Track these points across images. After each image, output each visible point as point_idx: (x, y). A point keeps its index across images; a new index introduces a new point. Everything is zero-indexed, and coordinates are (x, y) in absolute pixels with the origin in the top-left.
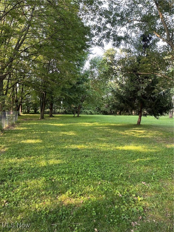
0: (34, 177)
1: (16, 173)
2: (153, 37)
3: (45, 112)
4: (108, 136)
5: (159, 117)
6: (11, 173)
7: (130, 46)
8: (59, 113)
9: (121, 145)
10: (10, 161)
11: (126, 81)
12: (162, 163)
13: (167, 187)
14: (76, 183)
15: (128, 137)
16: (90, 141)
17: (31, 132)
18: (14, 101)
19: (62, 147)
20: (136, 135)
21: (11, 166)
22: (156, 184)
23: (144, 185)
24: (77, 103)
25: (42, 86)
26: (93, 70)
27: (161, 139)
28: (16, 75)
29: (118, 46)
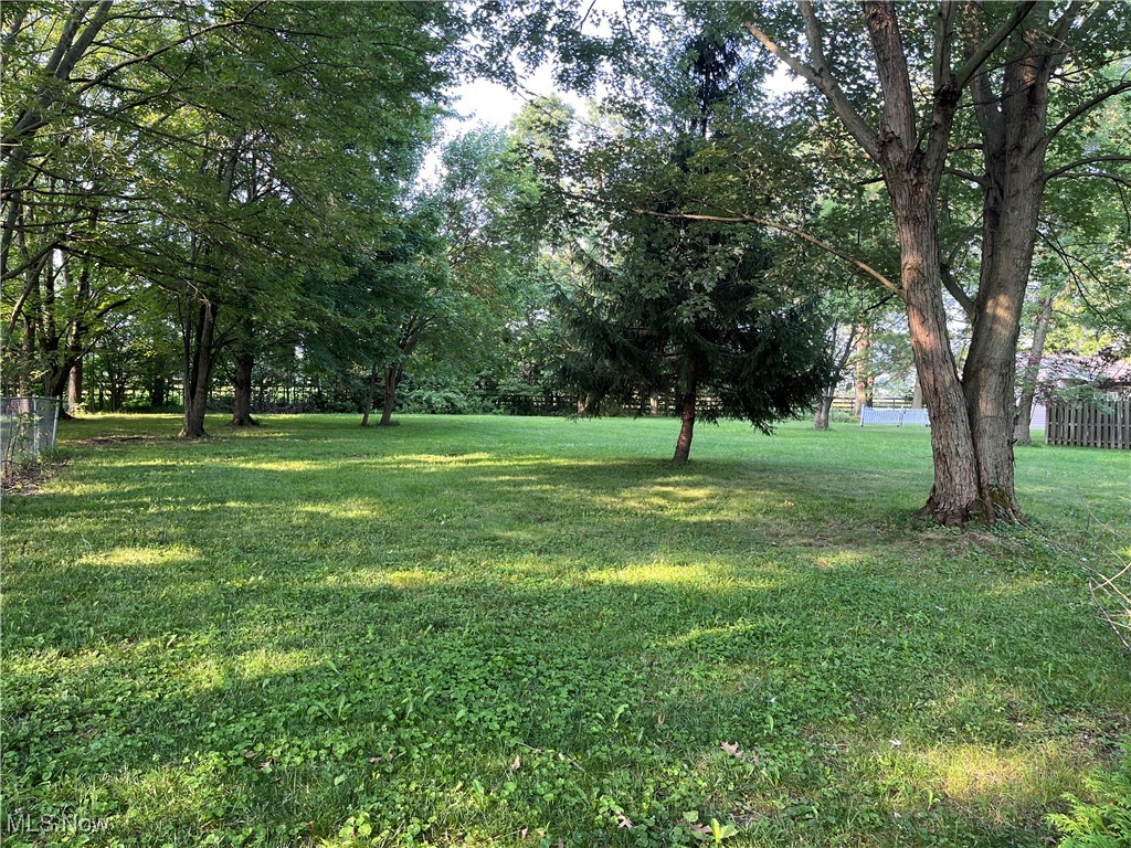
0: (155, 757)
1: (52, 735)
2: (742, 52)
3: (212, 400)
4: (540, 521)
5: (775, 423)
6: (26, 738)
7: (638, 88)
8: (282, 406)
9: (608, 561)
10: (19, 669)
11: (624, 253)
12: (807, 645)
13: (840, 760)
14: (395, 772)
15: (640, 520)
16: (453, 547)
17: (136, 506)
18: (37, 342)
19: (311, 585)
20: (674, 511)
21: (23, 698)
22: (787, 749)
23: (733, 757)
24: (381, 356)
25: (193, 266)
26: (459, 195)
27: (790, 529)
28: (53, 206)
29: (582, 83)
